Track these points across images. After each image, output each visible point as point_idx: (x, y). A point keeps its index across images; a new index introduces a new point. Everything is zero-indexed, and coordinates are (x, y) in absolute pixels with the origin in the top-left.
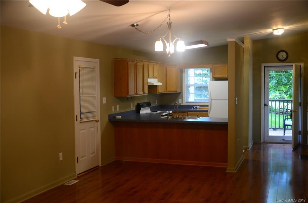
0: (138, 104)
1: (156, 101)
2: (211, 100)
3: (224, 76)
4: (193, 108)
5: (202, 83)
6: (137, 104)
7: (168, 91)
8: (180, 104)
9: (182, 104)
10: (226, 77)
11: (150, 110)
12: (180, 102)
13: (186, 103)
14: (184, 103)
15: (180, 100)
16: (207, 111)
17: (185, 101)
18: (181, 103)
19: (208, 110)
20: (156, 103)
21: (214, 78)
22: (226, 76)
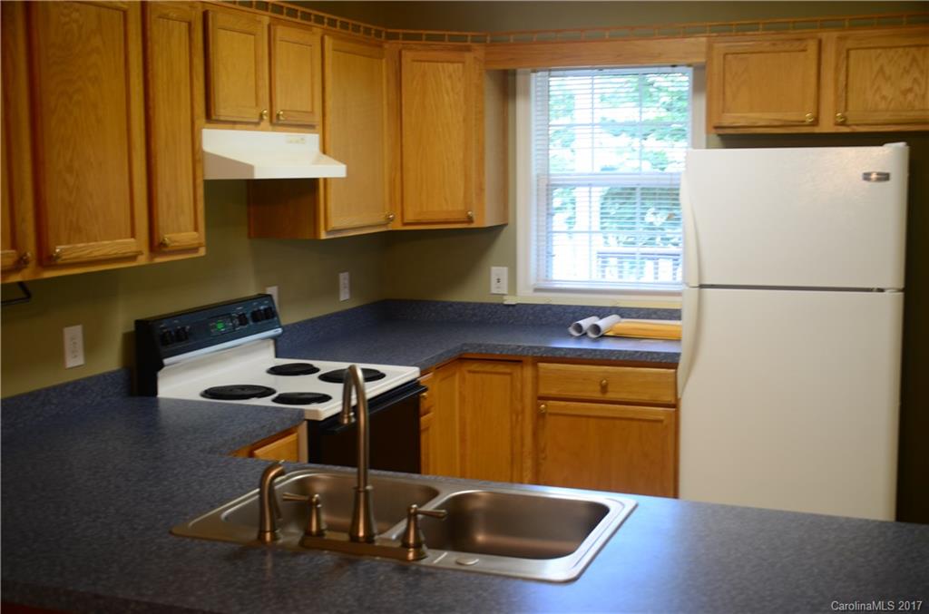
0: (139, 323)
1: (344, 278)
2: (702, 286)
3: (792, 116)
4: (579, 328)
5: (640, 168)
6: (132, 328)
7: (410, 217)
8: (495, 300)
9: (510, 300)
10: (801, 123)
11: (272, 350)
12: (495, 285)
13: (537, 290)
14: (525, 295)
15: (498, 273)
16: (670, 362)
17: (533, 281)
18: (504, 289)
19: (678, 355)
20: (344, 295)
21: (716, 128)
22: (808, 117)
